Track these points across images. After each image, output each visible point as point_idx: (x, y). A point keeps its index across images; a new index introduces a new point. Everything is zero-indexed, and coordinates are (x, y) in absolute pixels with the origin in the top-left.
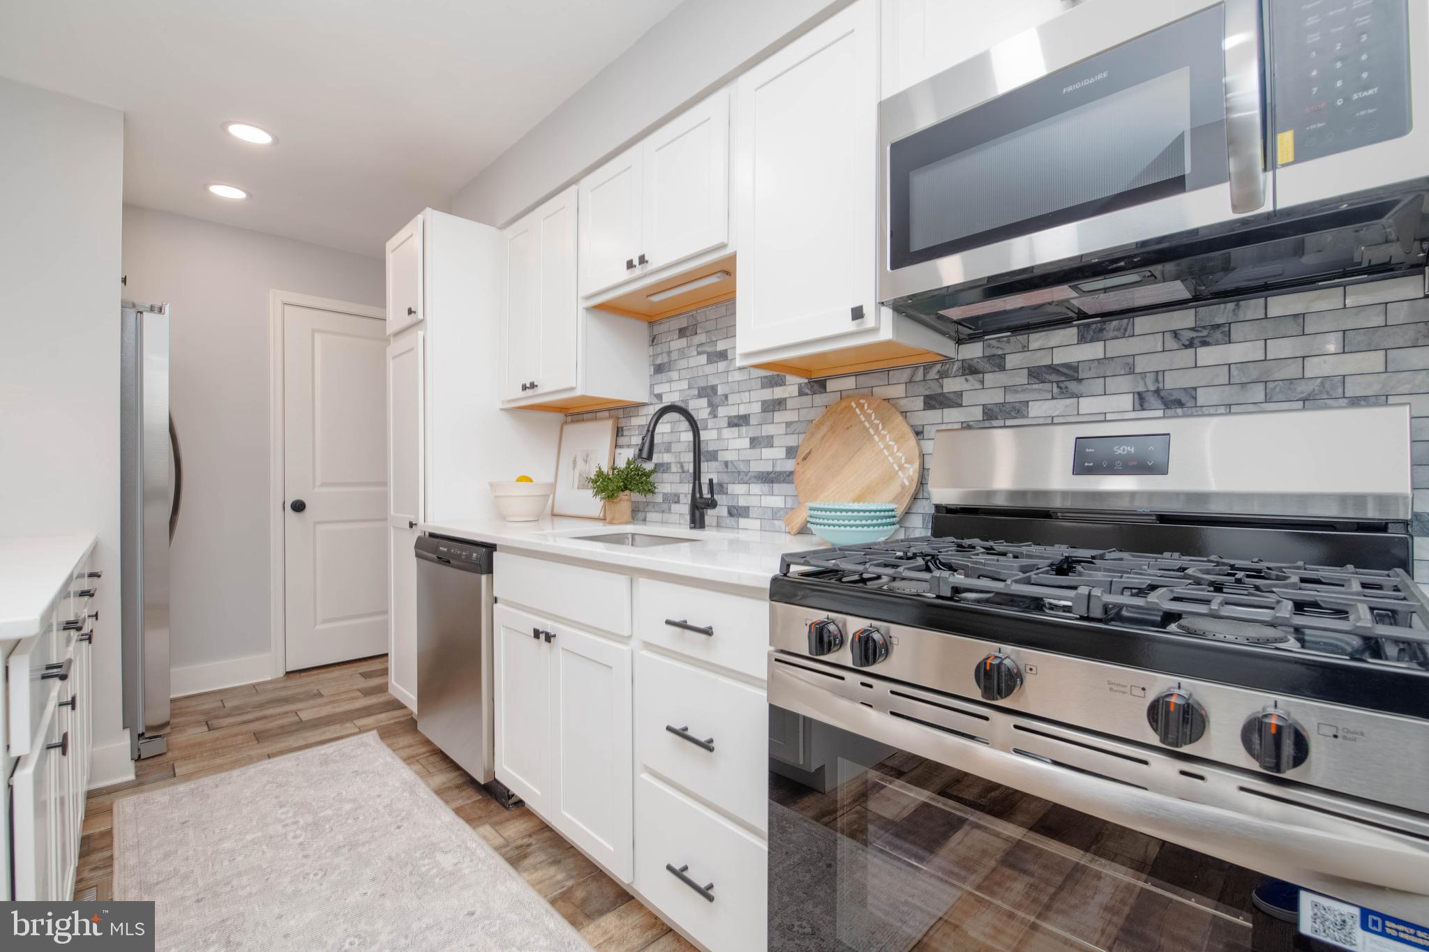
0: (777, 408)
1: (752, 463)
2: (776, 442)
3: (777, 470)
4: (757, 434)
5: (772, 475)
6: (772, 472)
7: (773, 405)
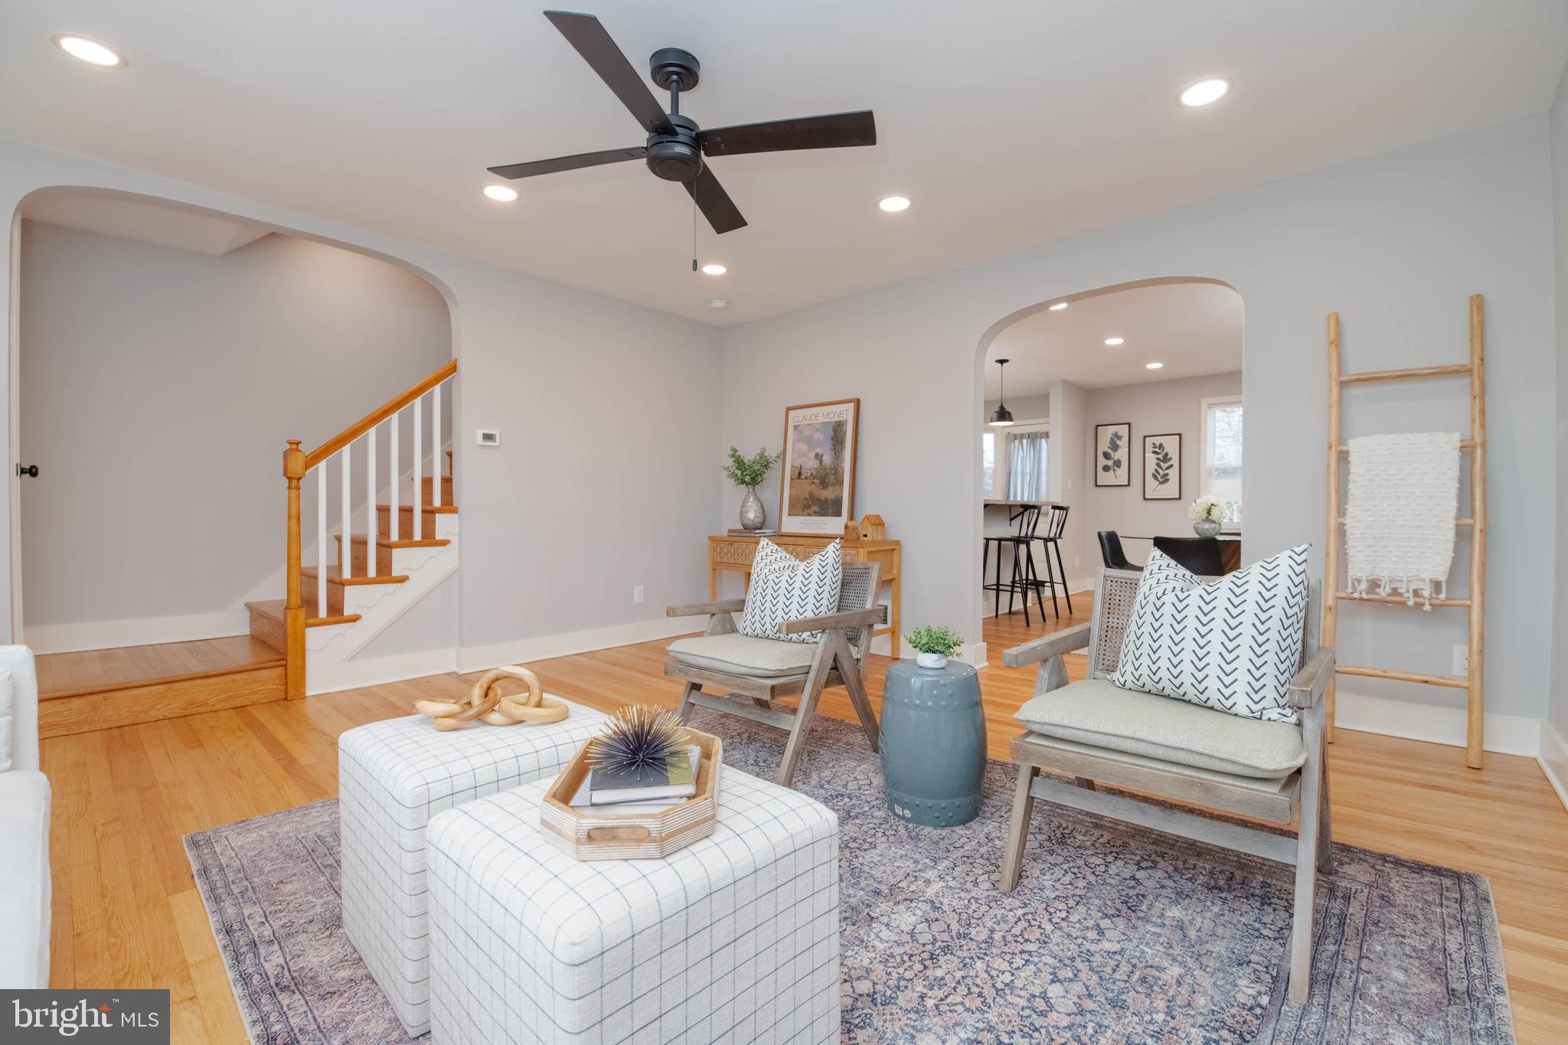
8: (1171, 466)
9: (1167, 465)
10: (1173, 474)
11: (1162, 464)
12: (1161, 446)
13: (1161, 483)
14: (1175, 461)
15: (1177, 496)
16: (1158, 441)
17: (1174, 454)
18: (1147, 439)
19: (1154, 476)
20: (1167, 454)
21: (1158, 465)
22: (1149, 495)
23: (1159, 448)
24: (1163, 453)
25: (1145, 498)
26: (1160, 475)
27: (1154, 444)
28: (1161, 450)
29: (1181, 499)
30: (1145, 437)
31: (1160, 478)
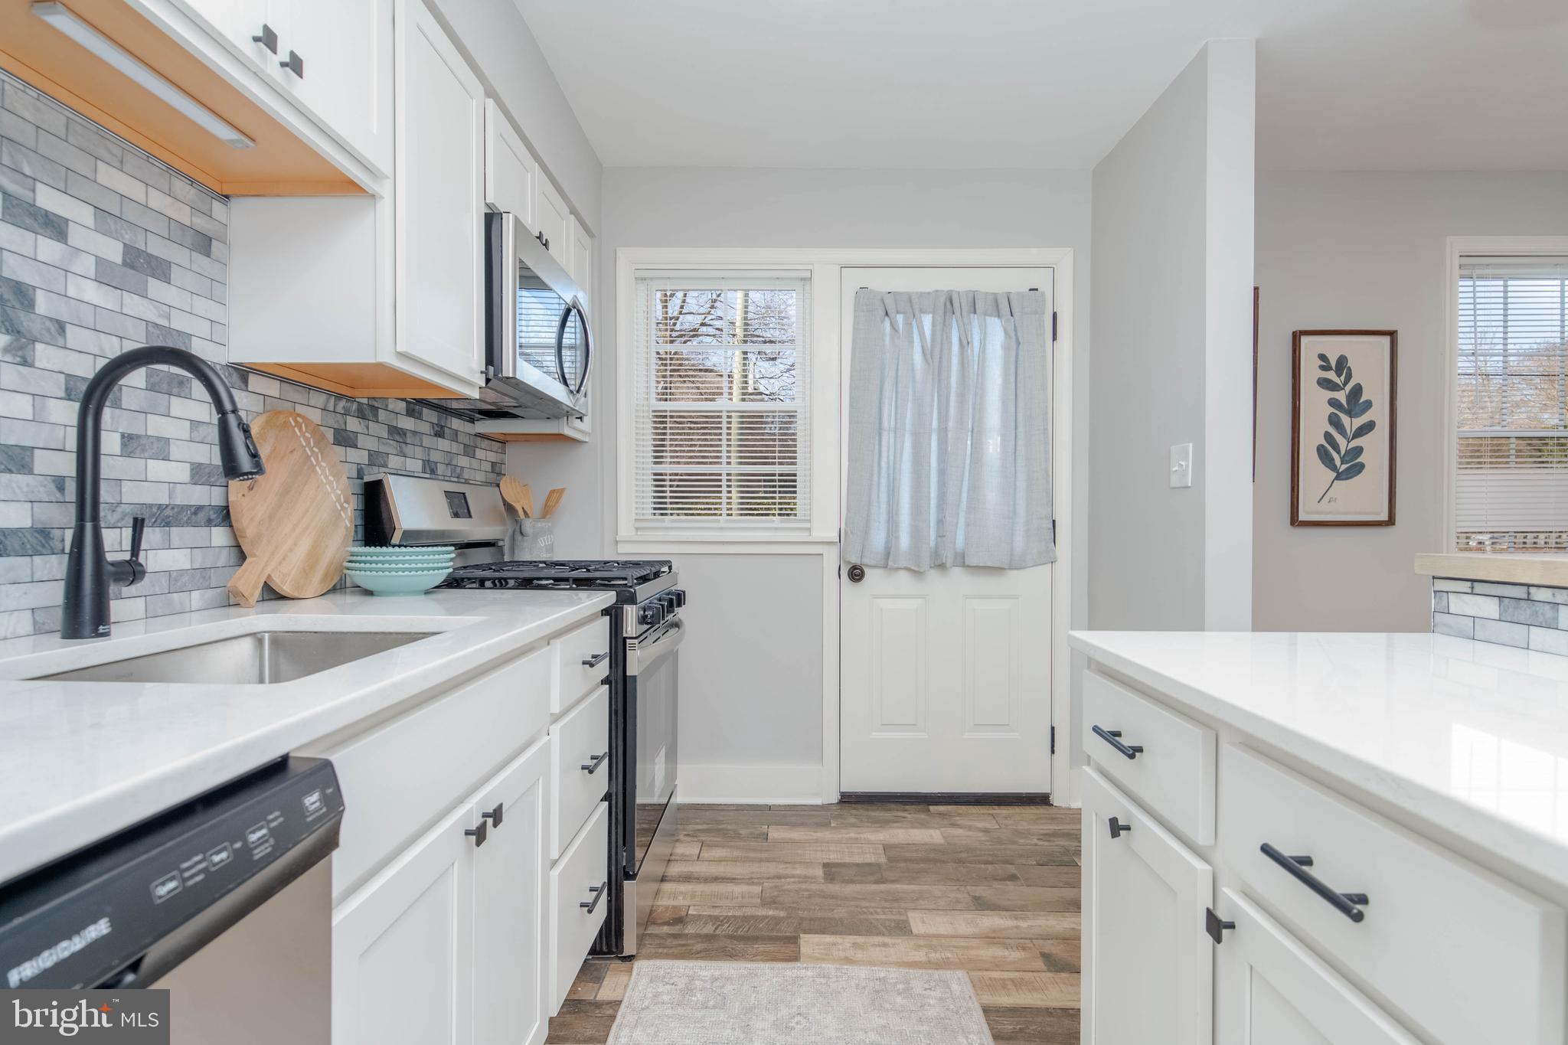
0: (175, 391)
1: (126, 487)
2: (175, 451)
3: (178, 502)
4: (136, 429)
5: (168, 512)
6: (167, 506)
7: (169, 384)
8: (1369, 427)
9: (1358, 422)
10: (1374, 446)
11: (1345, 419)
12: (1342, 364)
13: (1339, 477)
14: (1379, 413)
15: (1384, 517)
16: (1334, 348)
17: (1376, 392)
18: (1305, 340)
19: (1324, 455)
20: (1357, 390)
21: (1335, 421)
22: (1307, 513)
23: (1336, 372)
24: (1348, 388)
25: (1295, 521)
26: (1338, 452)
27: (1322, 357)
28: (1343, 378)
29: (1394, 524)
30: (1296, 337)
31: (1338, 462)
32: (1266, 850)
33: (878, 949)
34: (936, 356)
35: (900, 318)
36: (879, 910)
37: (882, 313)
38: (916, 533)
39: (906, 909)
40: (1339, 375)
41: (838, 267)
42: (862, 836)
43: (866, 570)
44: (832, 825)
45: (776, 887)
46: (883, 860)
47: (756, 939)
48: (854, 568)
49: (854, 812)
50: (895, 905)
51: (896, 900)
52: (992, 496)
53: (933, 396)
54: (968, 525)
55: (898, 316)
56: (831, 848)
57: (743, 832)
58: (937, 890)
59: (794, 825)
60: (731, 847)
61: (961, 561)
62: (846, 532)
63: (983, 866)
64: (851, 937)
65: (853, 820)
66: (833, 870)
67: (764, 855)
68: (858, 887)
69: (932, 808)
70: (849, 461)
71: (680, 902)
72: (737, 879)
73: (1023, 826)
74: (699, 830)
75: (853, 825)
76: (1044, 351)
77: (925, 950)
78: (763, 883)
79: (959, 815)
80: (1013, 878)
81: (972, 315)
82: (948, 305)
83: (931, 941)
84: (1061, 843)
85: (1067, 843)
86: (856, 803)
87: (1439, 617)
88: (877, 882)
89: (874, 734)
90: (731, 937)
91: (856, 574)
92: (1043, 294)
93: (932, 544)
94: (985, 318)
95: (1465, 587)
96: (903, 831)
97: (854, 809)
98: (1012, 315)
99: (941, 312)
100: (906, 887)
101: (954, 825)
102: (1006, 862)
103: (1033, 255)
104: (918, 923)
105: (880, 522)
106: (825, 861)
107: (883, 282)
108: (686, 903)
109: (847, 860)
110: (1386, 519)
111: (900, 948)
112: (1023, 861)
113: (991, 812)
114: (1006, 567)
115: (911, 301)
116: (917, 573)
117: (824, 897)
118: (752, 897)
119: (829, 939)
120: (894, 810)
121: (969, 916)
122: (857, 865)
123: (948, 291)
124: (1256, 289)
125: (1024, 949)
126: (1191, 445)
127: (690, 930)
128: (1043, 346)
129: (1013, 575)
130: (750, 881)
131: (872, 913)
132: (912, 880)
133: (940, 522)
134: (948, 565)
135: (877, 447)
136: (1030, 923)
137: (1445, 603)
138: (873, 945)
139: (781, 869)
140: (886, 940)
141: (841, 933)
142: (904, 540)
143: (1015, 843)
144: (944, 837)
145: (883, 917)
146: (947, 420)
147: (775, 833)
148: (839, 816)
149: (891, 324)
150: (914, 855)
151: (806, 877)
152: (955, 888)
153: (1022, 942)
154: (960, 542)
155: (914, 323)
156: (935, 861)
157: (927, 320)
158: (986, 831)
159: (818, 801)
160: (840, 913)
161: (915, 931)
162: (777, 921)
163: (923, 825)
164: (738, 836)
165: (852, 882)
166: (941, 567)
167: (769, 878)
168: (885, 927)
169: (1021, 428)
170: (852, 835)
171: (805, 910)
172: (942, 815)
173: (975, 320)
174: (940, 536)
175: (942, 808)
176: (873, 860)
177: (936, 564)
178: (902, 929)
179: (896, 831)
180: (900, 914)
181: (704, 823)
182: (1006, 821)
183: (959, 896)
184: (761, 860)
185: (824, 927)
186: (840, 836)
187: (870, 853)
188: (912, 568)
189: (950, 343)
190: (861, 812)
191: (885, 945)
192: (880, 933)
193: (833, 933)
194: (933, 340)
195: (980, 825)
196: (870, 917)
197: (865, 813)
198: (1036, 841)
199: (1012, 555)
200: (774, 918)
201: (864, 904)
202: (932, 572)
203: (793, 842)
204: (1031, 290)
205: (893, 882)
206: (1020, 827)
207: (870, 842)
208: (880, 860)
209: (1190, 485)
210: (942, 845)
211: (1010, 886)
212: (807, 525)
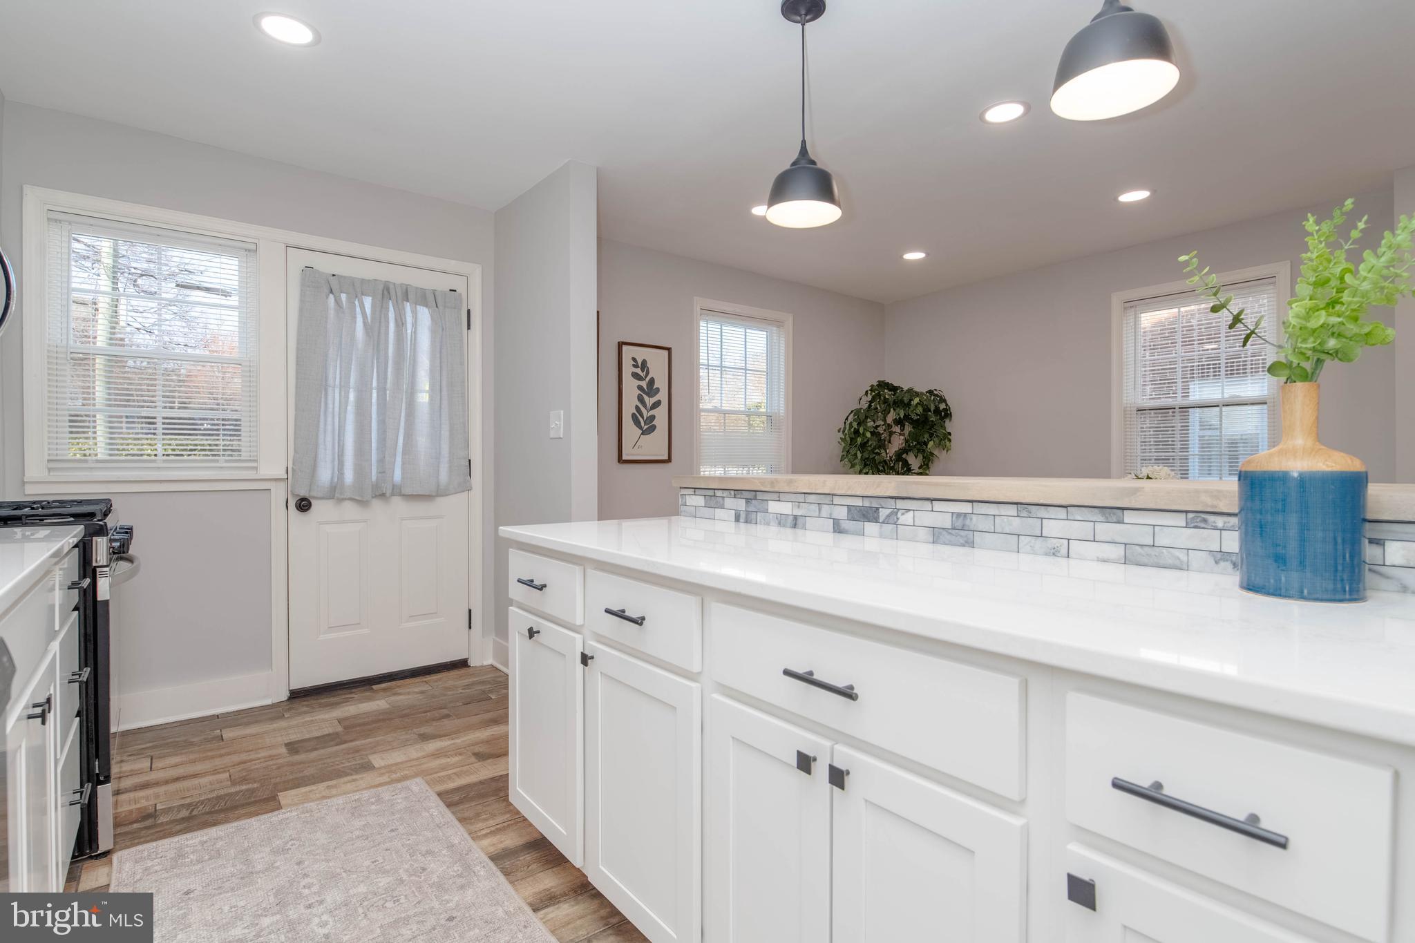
8: (658, 403)
9: (653, 400)
10: (661, 414)
11: (646, 398)
12: (644, 365)
13: (643, 433)
14: (662, 396)
15: (666, 457)
16: (641, 354)
17: (661, 383)
18: (625, 348)
19: (637, 423)
20: (652, 381)
21: (640, 399)
22: (627, 455)
23: (641, 369)
24: (648, 379)
25: (620, 460)
26: (643, 418)
27: (634, 359)
28: (645, 373)
29: (671, 462)
30: (620, 345)
31: (643, 424)
32: (607, 611)
33: (349, 784)
34: (375, 331)
35: (343, 296)
36: (344, 761)
37: (326, 290)
38: (360, 471)
39: (367, 755)
40: (643, 372)
41: (284, 246)
42: (316, 718)
43: (313, 502)
44: (286, 716)
45: (243, 770)
46: (340, 729)
47: (235, 808)
48: (303, 499)
49: (305, 703)
50: (357, 755)
51: (357, 751)
52: (422, 441)
53: (373, 363)
54: (403, 464)
55: (342, 294)
56: (290, 732)
57: (195, 740)
58: (389, 738)
59: (247, 724)
60: (186, 753)
61: (397, 491)
62: (293, 470)
63: (423, 715)
64: (323, 783)
65: (305, 709)
66: (296, 746)
67: (223, 751)
68: (322, 751)
69: (374, 687)
70: (296, 410)
71: (143, 803)
72: (201, 774)
73: (450, 683)
74: (143, 749)
75: (305, 713)
76: (462, 336)
77: (387, 775)
78: (229, 771)
79: (399, 687)
80: (447, 716)
81: (405, 303)
82: (386, 292)
83: (390, 769)
84: (480, 688)
85: (483, 688)
86: (305, 696)
87: (683, 508)
88: (337, 745)
89: (321, 636)
90: (209, 813)
91: (304, 505)
92: (460, 295)
93: (374, 478)
94: (416, 307)
95: (691, 491)
96: (353, 707)
97: (305, 701)
98: (437, 307)
99: (380, 296)
100: (363, 742)
101: (395, 694)
102: (441, 708)
103: (452, 265)
104: (377, 760)
105: (326, 461)
106: (286, 742)
107: (326, 265)
108: (152, 802)
109: (307, 736)
110: (667, 458)
111: (367, 778)
112: (452, 705)
113: (424, 680)
114: (434, 494)
115: (354, 285)
116: (363, 503)
117: (292, 765)
118: (221, 782)
119: (304, 790)
120: (342, 694)
121: (418, 746)
122: (317, 738)
123: (386, 281)
124: (598, 312)
125: (460, 754)
126: (562, 412)
127: (162, 819)
128: (461, 333)
129: (440, 500)
130: (216, 772)
131: (338, 765)
132: (367, 737)
133: (381, 461)
134: (388, 495)
135: (323, 399)
136: (462, 739)
137: (684, 501)
138: (344, 783)
139: (244, 757)
140: (354, 777)
141: (314, 783)
142: (349, 476)
143: (445, 695)
144: (389, 704)
145: (350, 764)
146: (386, 382)
147: (228, 734)
148: (290, 709)
149: (336, 300)
150: (367, 720)
151: (270, 756)
152: (404, 733)
153: (458, 751)
154: (398, 476)
155: (357, 303)
156: (384, 720)
157: (368, 301)
158: (422, 692)
159: (268, 702)
160: (310, 771)
161: (377, 765)
162: (253, 791)
163: (369, 699)
164: (192, 744)
165: (316, 749)
166: (382, 496)
167: (234, 766)
168: (352, 770)
169: (445, 393)
170: (308, 719)
171: (276, 778)
172: (384, 690)
173: (408, 306)
174: (380, 473)
175: (383, 685)
176: (331, 731)
177: (377, 494)
178: (367, 767)
179: (347, 708)
180: (362, 759)
181: (149, 742)
182: (437, 684)
183: (408, 736)
184: (221, 756)
185: (297, 784)
186: (296, 722)
187: (326, 727)
188: (357, 498)
189: (387, 322)
190: (313, 702)
191: (354, 780)
192: (347, 775)
193: (306, 785)
194: (373, 318)
195: (416, 690)
196: (337, 767)
197: (315, 702)
198: (461, 691)
199: (438, 486)
200: (247, 790)
201: (329, 761)
202: (374, 500)
203: (251, 736)
204: (451, 290)
205: (351, 741)
206: (447, 685)
207: (324, 720)
208: (337, 730)
209: (562, 437)
210: (388, 709)
211: (446, 721)
212: (254, 465)
